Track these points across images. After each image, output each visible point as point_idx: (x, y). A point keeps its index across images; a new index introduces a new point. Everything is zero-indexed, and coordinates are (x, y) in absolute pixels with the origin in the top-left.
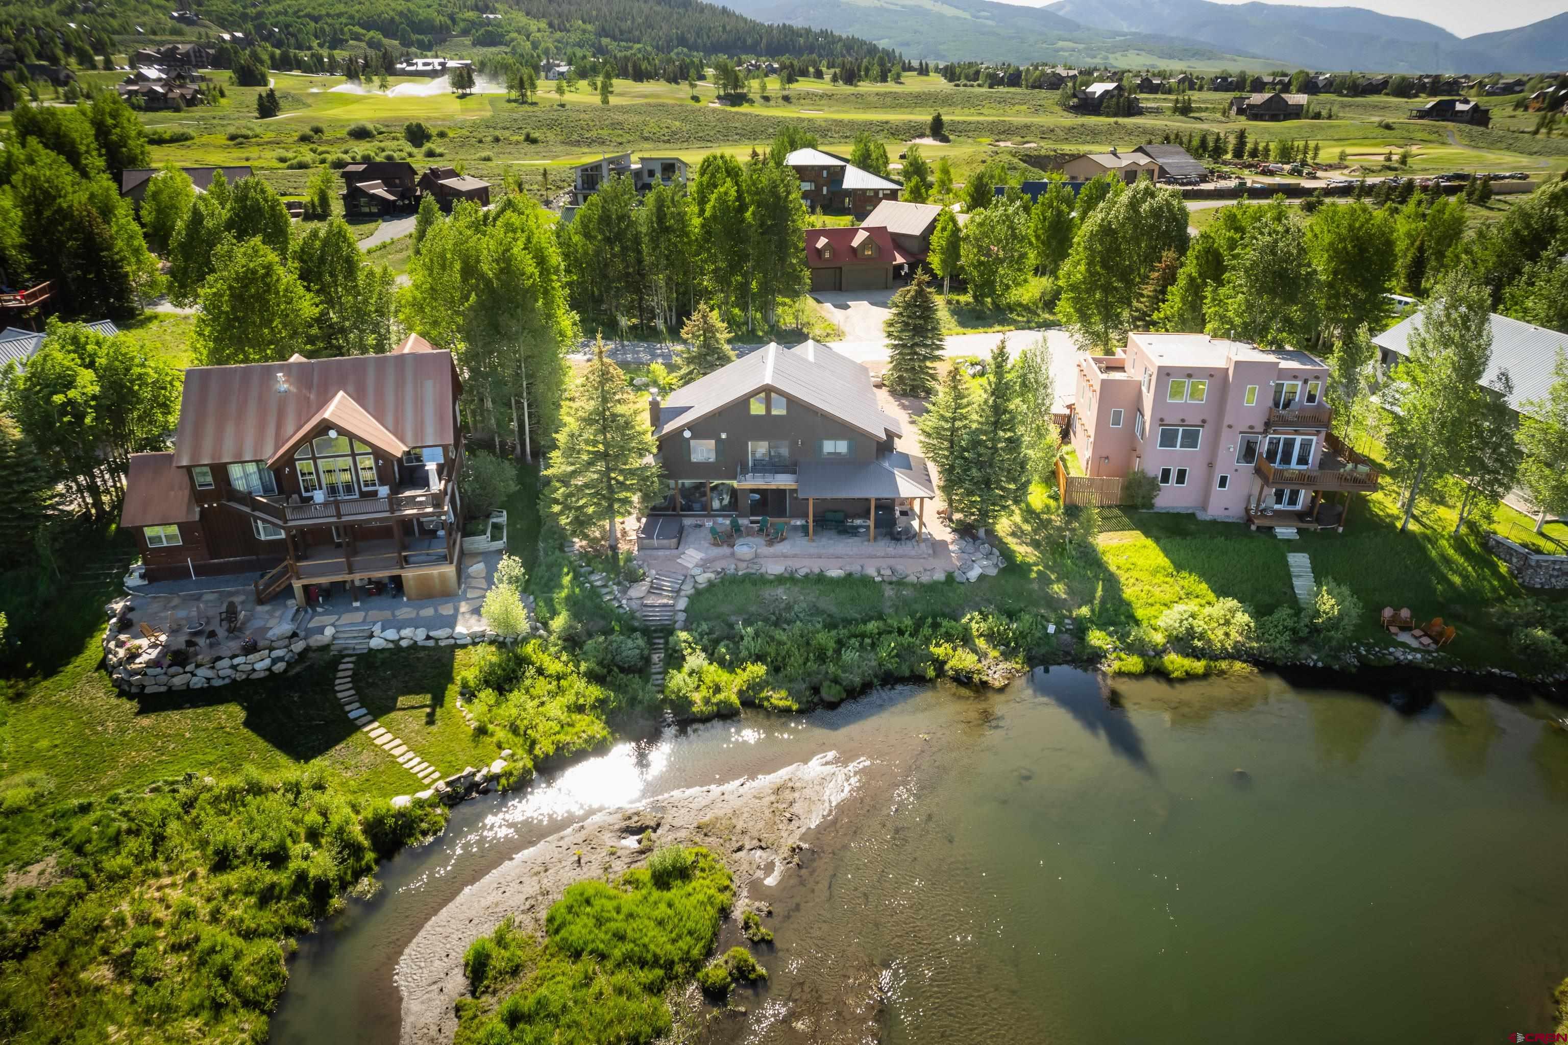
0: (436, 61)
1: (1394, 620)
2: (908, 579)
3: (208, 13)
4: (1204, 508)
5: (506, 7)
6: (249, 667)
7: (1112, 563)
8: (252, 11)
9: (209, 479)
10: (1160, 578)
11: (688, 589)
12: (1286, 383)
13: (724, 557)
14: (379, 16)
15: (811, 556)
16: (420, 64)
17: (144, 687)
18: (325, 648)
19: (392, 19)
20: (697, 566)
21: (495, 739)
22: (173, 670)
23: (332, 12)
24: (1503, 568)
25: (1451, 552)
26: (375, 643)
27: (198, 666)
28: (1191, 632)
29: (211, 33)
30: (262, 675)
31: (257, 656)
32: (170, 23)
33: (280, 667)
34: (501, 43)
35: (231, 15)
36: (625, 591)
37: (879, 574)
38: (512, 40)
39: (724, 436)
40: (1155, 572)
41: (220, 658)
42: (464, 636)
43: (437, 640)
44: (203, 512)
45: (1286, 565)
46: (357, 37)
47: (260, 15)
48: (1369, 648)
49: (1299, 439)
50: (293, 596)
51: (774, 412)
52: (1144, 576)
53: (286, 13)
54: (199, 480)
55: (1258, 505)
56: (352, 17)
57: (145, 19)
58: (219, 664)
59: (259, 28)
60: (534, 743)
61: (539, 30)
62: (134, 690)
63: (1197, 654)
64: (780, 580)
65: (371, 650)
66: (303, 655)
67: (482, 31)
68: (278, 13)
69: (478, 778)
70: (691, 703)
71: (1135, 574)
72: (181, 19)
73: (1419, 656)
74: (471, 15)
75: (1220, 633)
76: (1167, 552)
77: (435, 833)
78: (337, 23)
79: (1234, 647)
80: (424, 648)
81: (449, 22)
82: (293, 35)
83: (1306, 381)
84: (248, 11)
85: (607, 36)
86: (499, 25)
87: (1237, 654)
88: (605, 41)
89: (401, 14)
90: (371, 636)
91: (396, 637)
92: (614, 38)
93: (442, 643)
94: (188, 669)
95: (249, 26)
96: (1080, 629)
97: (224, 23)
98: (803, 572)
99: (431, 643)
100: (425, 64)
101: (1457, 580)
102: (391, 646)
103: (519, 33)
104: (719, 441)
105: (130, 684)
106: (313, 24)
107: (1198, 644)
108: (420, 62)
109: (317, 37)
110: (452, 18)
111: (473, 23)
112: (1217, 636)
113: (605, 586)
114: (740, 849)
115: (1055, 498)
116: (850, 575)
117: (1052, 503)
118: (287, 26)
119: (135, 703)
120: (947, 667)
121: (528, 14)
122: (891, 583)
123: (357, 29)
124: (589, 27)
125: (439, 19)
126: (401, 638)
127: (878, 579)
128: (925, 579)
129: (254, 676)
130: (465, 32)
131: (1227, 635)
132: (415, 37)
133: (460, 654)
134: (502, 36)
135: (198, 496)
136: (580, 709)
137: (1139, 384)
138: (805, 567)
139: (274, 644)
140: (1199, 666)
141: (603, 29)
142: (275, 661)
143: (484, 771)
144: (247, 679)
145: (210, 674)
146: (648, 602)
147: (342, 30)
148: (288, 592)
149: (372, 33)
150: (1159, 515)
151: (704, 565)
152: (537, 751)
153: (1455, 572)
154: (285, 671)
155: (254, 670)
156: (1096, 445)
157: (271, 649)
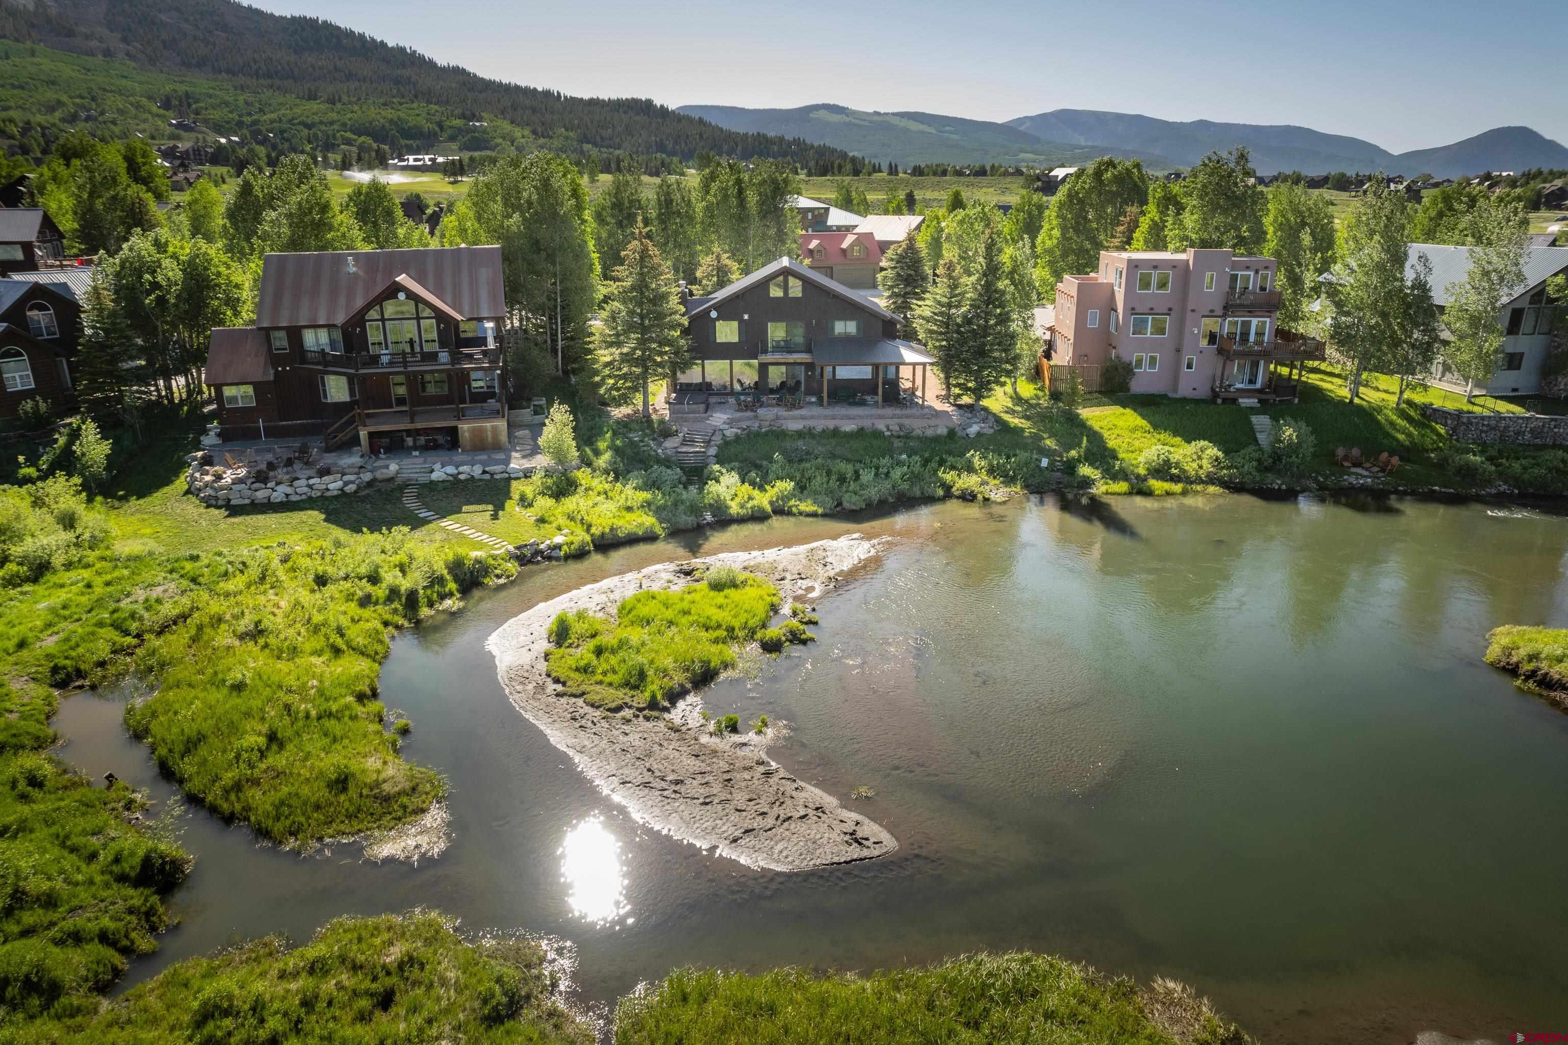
0: (427, 157)
1: (1346, 458)
2: (914, 434)
3: (206, 121)
4: (1175, 390)
5: (492, 116)
6: (324, 487)
7: (1096, 426)
8: (247, 120)
9: (285, 343)
10: (1139, 434)
11: (717, 439)
12: (1240, 273)
13: (749, 419)
14: (371, 123)
15: (826, 417)
16: (411, 160)
17: (229, 500)
18: (391, 480)
19: (383, 126)
20: (724, 423)
21: (554, 525)
22: (257, 485)
23: (325, 120)
24: (1442, 430)
25: (1395, 418)
26: (435, 476)
27: (278, 484)
28: (1167, 462)
29: (209, 139)
30: (336, 493)
31: (331, 477)
32: (168, 130)
33: (351, 488)
34: (487, 148)
35: (227, 123)
36: (660, 445)
37: (888, 430)
38: (497, 145)
39: (746, 317)
40: (1134, 430)
41: (298, 479)
42: (517, 471)
43: (492, 475)
44: (277, 373)
45: (1250, 422)
46: (349, 142)
47: (255, 122)
48: (1326, 477)
49: (1255, 322)
50: (359, 444)
51: (792, 294)
52: (1126, 433)
53: (280, 121)
54: (277, 344)
55: (1222, 382)
56: (344, 125)
57: (143, 126)
58: (296, 483)
59: (255, 133)
60: (589, 526)
61: (523, 137)
62: (220, 503)
63: (1175, 479)
64: (800, 434)
65: (432, 482)
66: (370, 484)
67: (469, 136)
68: (272, 121)
69: (542, 547)
70: (728, 507)
71: (1116, 432)
72: (179, 126)
73: (1369, 480)
74: (458, 122)
75: (1195, 465)
76: (1143, 417)
77: (508, 577)
78: (330, 130)
79: (1207, 476)
80: (481, 480)
81: (437, 129)
82: (288, 140)
83: (1257, 272)
84: (244, 119)
85: (588, 143)
86: (484, 131)
87: (1211, 480)
88: (587, 147)
89: (391, 121)
90: (432, 471)
91: (456, 472)
92: (595, 144)
93: (497, 477)
94: (269, 485)
95: (245, 131)
96: (1070, 467)
97: (219, 129)
98: (819, 429)
99: (487, 477)
100: (415, 160)
101: (1401, 437)
102: (451, 478)
103: (504, 138)
104: (741, 322)
105: (217, 498)
106: (306, 131)
107: (1173, 471)
108: (411, 158)
109: (309, 142)
110: (440, 125)
111: (460, 130)
112: (1191, 468)
113: (642, 441)
114: (782, 579)
115: (1041, 389)
116: (862, 429)
117: (1040, 394)
118: (282, 132)
119: (223, 510)
120: (954, 489)
121: (512, 123)
122: (899, 437)
123: (349, 135)
124: (571, 134)
125: (427, 126)
126: (459, 473)
127: (887, 433)
128: (929, 433)
129: (328, 494)
130: (452, 139)
131: (1201, 467)
132: (404, 142)
133: (514, 484)
134: (488, 141)
135: (275, 359)
136: (629, 509)
137: (1112, 285)
138: (820, 425)
139: (346, 471)
140: (1178, 488)
141: (585, 136)
142: (346, 484)
143: (548, 542)
144: (322, 496)
145: (289, 490)
146: (684, 449)
147: (334, 136)
148: (356, 441)
149: (363, 139)
150: (1136, 396)
151: (731, 423)
152: (593, 530)
153: (1399, 431)
154: (356, 492)
155: (328, 489)
156: (1075, 345)
157: (343, 474)
